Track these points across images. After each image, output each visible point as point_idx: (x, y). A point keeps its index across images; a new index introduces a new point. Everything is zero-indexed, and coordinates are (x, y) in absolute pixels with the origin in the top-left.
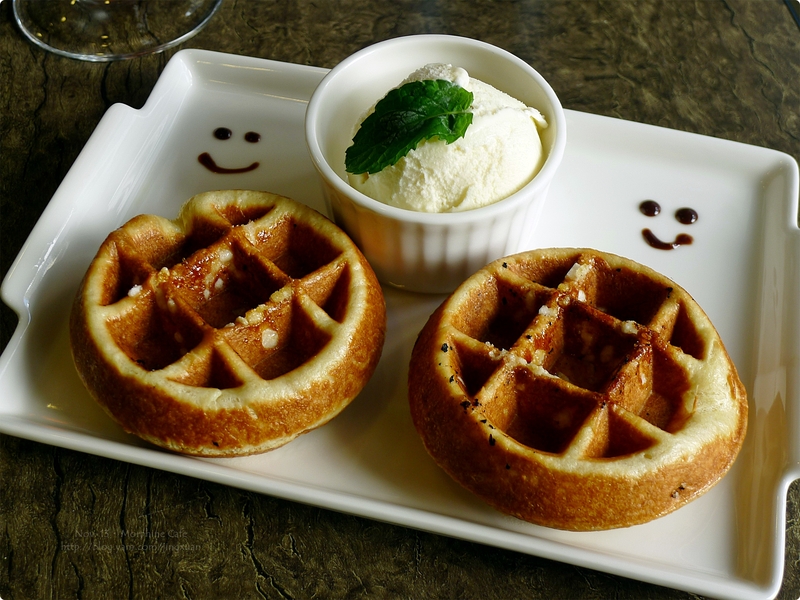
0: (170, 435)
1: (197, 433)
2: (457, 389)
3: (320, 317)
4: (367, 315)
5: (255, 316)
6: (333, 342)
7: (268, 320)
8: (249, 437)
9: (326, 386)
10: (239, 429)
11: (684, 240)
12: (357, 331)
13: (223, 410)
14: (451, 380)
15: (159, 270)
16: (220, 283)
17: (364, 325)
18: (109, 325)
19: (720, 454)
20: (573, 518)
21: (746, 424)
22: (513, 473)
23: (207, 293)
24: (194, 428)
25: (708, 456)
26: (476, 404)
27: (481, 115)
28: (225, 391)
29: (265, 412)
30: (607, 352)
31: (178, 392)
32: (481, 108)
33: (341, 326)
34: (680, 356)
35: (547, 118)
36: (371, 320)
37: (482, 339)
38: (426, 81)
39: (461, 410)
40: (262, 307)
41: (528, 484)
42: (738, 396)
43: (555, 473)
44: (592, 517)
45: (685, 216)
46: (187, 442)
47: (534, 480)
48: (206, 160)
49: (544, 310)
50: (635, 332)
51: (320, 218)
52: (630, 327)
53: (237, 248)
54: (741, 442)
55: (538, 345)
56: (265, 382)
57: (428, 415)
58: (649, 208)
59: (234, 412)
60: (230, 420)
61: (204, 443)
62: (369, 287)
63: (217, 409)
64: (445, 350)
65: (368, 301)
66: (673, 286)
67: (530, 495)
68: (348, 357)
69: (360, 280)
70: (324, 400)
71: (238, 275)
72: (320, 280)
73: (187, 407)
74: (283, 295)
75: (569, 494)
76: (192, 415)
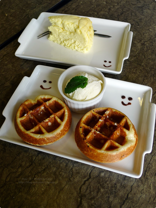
0: (31, 142)
1: (36, 142)
2: (82, 136)
3: (59, 120)
4: (67, 120)
5: (47, 120)
6: (61, 125)
7: (50, 121)
8: (45, 143)
9: (59, 134)
10: (43, 142)
11: (129, 104)
12: (65, 123)
13: (40, 138)
14: (82, 134)
15: (30, 111)
16: (42, 113)
17: (67, 122)
18: (21, 121)
19: (131, 149)
20: (103, 161)
21: (137, 143)
22: (92, 152)
23: (39, 115)
24: (35, 141)
25: (129, 150)
26: (86, 139)
27: (89, 83)
28: (41, 135)
29: (48, 139)
30: (112, 128)
31: (32, 135)
32: (89, 81)
33: (62, 123)
34: (125, 130)
35: (103, 82)
36: (68, 121)
37: (88, 126)
38: (79, 76)
39: (83, 140)
40: (48, 118)
41: (95, 155)
42: (136, 137)
43: (99, 153)
44: (106, 161)
45: (130, 99)
46: (34, 144)
47: (96, 154)
48: (41, 87)
49: (100, 120)
50: (117, 125)
51: (60, 100)
52: (116, 124)
53: (45, 107)
54: (136, 146)
55: (98, 127)
56: (48, 133)
57: (78, 140)
58: (123, 97)
59: (42, 139)
60: (41, 140)
61: (37, 144)
62: (68, 115)
63: (39, 138)
64: (81, 128)
65: (68, 117)
66: (125, 116)
67: (95, 156)
68: (64, 128)
69: (67, 113)
70: (59, 136)
71: (45, 111)
72: (59, 113)
73: (34, 138)
74: (52, 116)
75: (102, 156)
76: (35, 139)
